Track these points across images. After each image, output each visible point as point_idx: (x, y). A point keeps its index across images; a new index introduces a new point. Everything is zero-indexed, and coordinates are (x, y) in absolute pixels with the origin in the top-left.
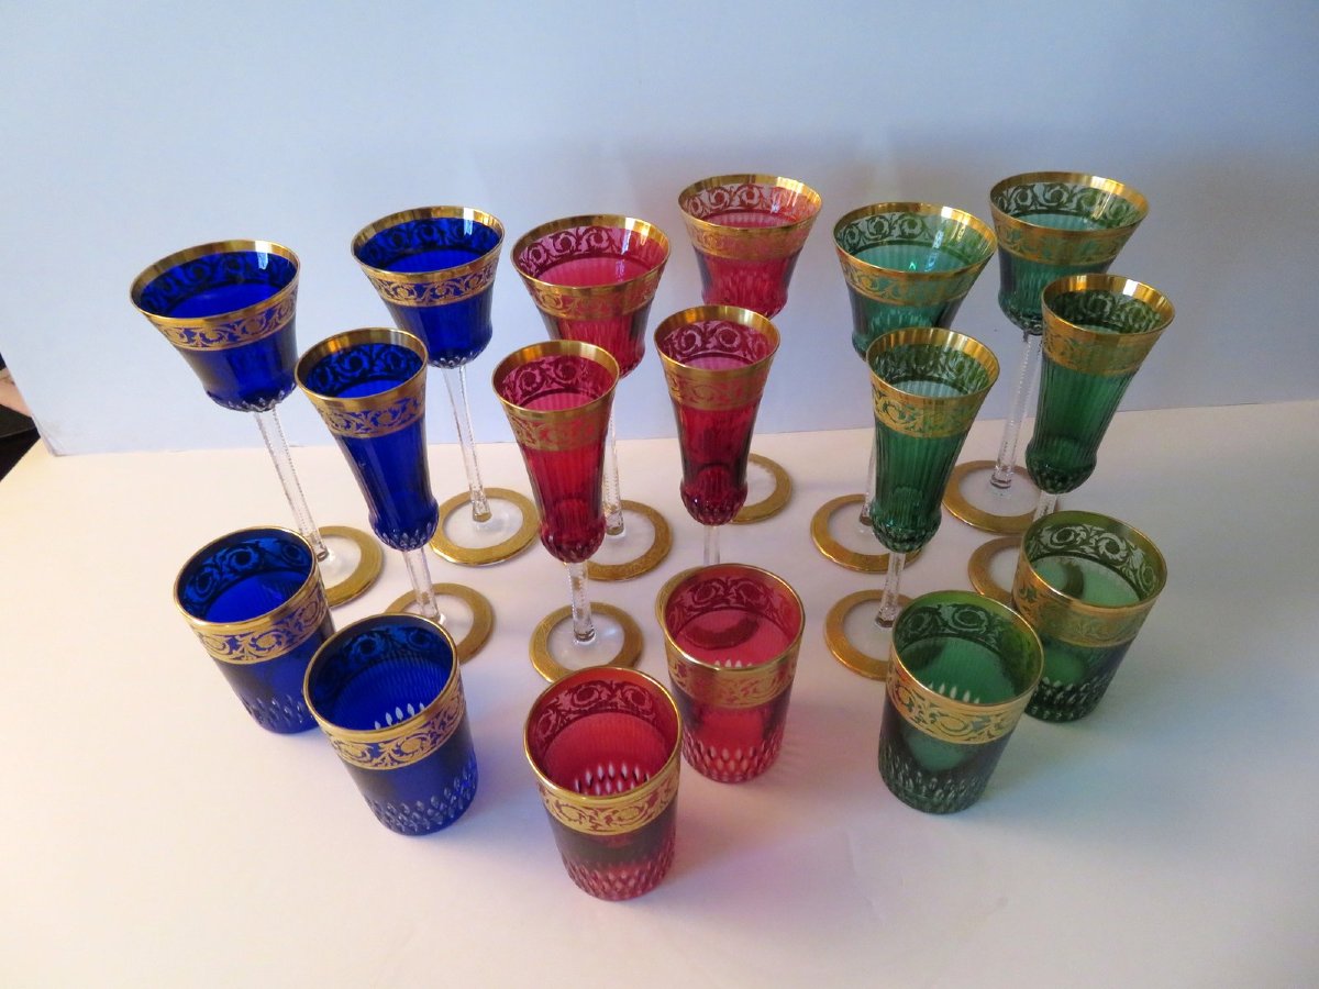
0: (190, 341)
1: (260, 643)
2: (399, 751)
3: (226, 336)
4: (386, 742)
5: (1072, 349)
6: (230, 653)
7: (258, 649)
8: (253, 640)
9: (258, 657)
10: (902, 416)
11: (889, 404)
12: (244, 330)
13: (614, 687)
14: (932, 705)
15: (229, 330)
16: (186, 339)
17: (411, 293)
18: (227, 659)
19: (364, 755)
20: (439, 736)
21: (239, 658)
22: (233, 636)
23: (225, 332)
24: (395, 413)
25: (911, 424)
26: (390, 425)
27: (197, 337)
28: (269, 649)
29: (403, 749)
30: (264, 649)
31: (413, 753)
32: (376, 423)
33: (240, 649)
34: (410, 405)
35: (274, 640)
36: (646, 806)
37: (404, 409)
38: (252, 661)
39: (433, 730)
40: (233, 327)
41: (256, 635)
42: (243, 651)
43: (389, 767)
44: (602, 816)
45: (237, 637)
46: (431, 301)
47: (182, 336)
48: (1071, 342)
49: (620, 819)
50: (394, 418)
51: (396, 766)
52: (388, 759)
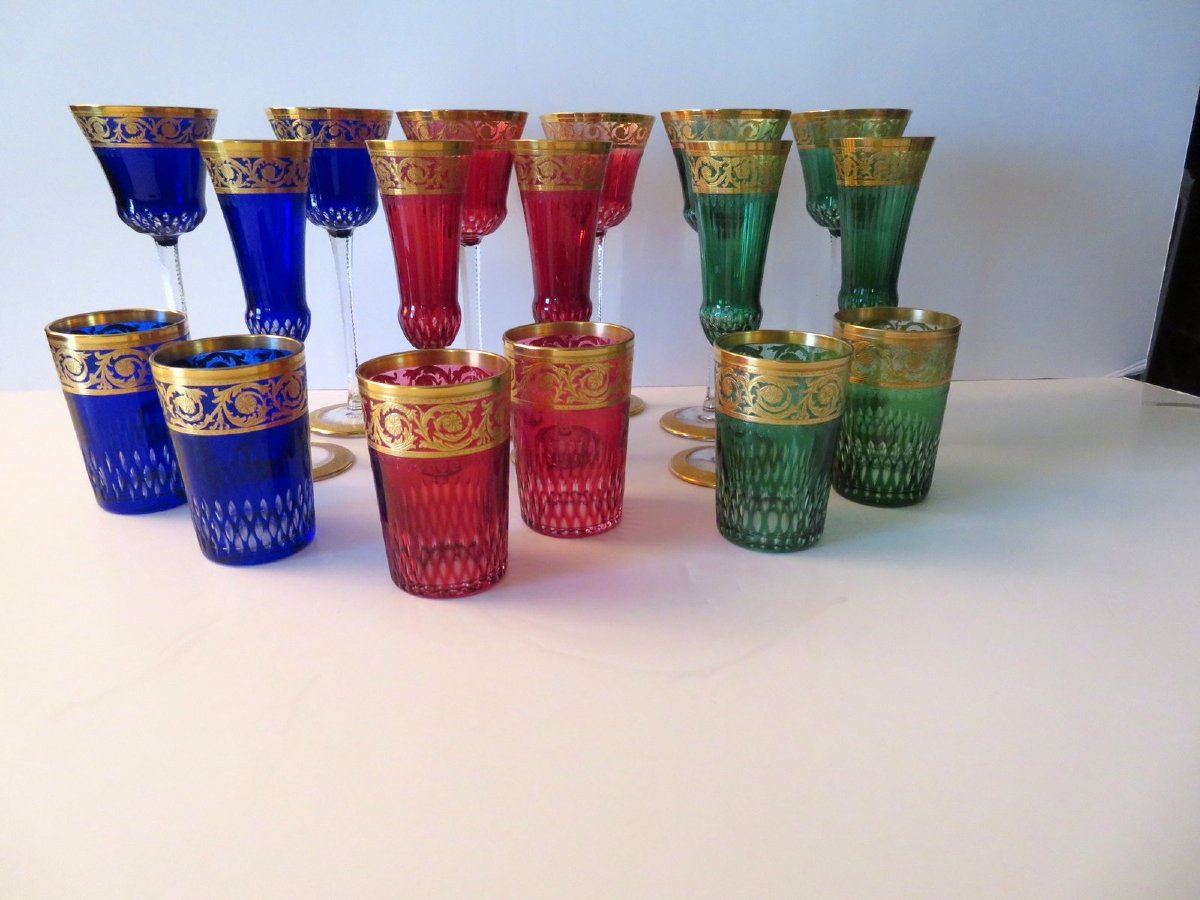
0: (112, 134)
1: (119, 368)
2: (231, 407)
3: (144, 131)
4: (221, 388)
5: (858, 164)
6: (87, 379)
7: (116, 376)
8: (113, 361)
9: (115, 387)
10: (714, 172)
11: (704, 165)
12: (160, 132)
13: (452, 377)
14: (752, 376)
15: (148, 126)
16: (107, 134)
17: (309, 131)
18: (83, 390)
19: (197, 410)
20: (275, 409)
21: (93, 387)
22: (93, 352)
23: (143, 126)
24: (278, 171)
25: (722, 177)
26: (273, 183)
27: (118, 130)
28: (127, 379)
29: (238, 405)
30: (122, 378)
31: (247, 416)
32: (260, 177)
33: (97, 373)
34: (292, 169)
35: (131, 370)
36: (470, 423)
37: (287, 171)
38: (105, 391)
39: (270, 396)
40: (150, 123)
41: (115, 356)
42: (99, 376)
43: (221, 432)
44: (425, 417)
45: (97, 355)
46: (325, 141)
47: (105, 129)
48: (855, 157)
49: (443, 431)
50: (276, 176)
51: (228, 431)
52: (220, 418)
